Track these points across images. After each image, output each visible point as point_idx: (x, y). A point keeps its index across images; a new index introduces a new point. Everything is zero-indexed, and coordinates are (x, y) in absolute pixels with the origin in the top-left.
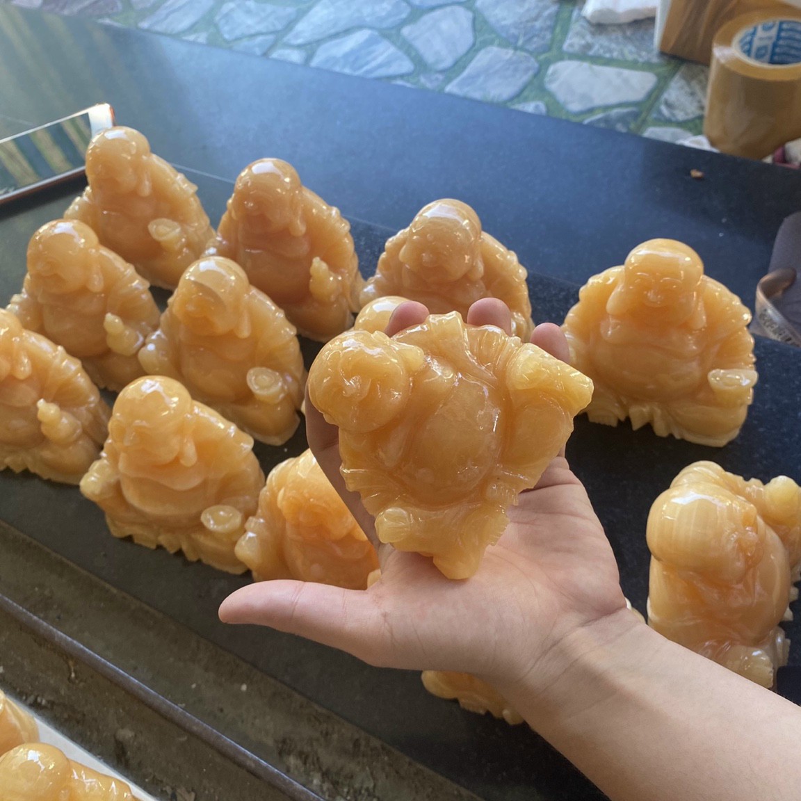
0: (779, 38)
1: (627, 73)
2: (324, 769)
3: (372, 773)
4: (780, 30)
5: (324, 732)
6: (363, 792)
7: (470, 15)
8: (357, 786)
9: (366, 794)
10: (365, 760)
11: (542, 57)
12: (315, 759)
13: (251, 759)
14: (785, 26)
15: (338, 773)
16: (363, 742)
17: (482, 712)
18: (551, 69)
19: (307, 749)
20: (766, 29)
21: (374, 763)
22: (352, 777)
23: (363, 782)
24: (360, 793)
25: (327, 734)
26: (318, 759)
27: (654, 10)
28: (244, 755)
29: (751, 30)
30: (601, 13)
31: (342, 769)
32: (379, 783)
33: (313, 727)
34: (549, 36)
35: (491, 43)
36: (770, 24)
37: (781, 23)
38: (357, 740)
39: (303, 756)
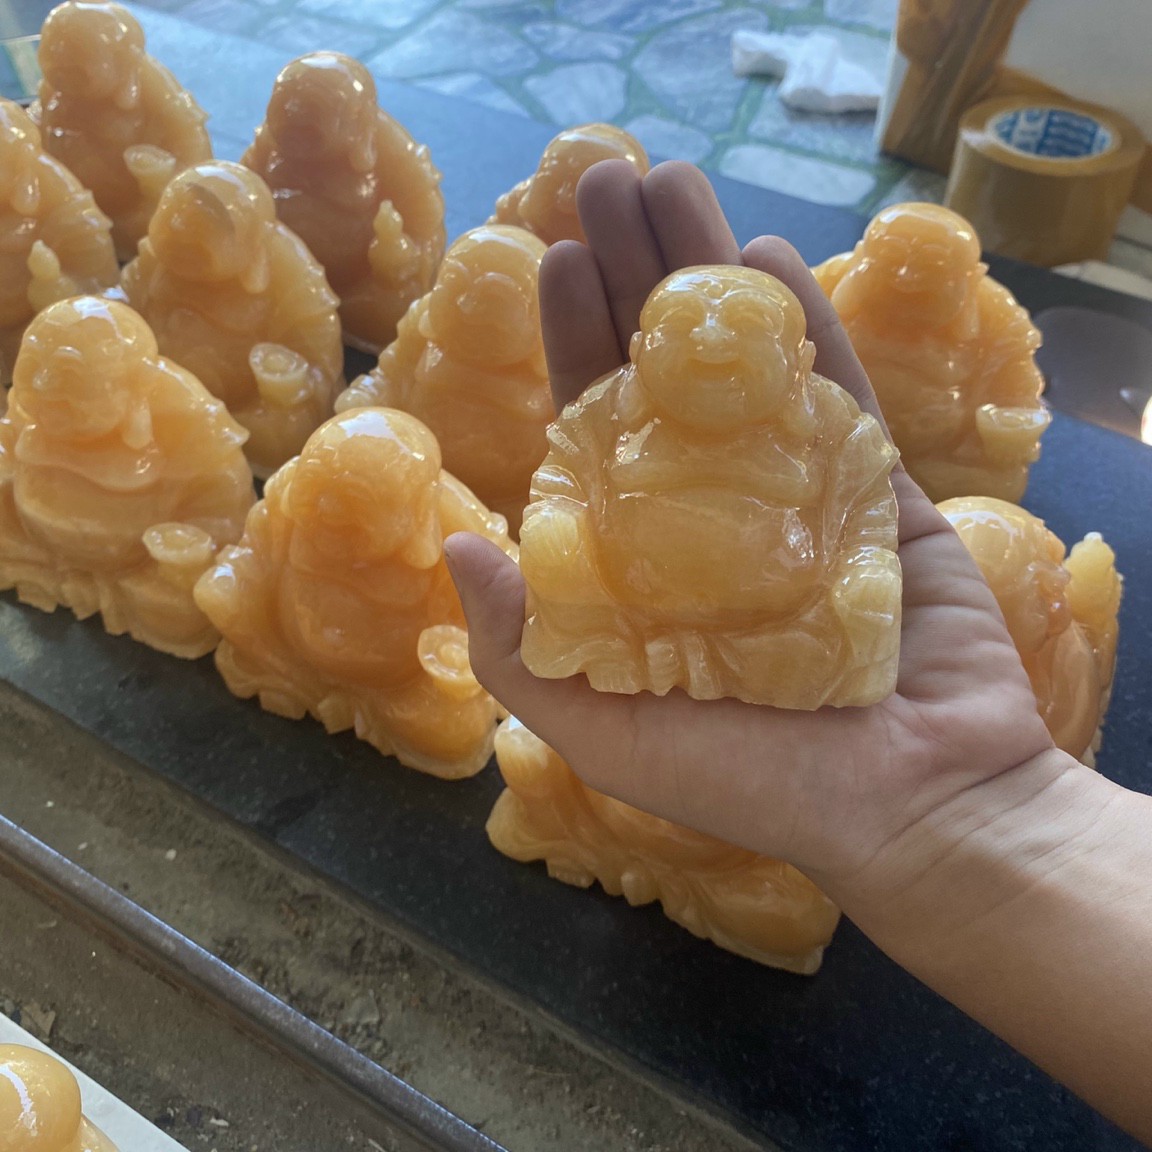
0: (1046, 134)
1: (833, 170)
2: (294, 991)
3: (378, 1001)
4: (1050, 123)
5: (303, 931)
6: (359, 1029)
7: (623, 76)
8: (350, 1020)
9: (365, 1033)
10: (370, 978)
11: (719, 137)
12: (281, 973)
13: (171, 937)
14: (1056, 119)
15: (318, 1000)
16: (369, 945)
17: (584, 882)
18: (731, 153)
19: (269, 957)
20: (1031, 119)
21: (384, 985)
22: (342, 1006)
23: (360, 1015)
24: (354, 1032)
25: (307, 934)
26: (286, 974)
27: (877, 99)
28: (160, 929)
29: (1010, 116)
30: (803, 92)
31: (326, 991)
32: (390, 1018)
33: (283, 923)
34: (729, 113)
35: (649, 111)
36: (1036, 112)
37: (1052, 113)
38: (359, 942)
39: (260, 969)
